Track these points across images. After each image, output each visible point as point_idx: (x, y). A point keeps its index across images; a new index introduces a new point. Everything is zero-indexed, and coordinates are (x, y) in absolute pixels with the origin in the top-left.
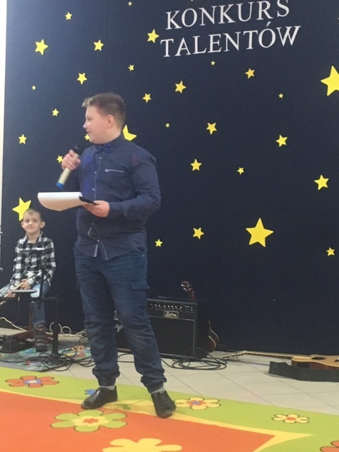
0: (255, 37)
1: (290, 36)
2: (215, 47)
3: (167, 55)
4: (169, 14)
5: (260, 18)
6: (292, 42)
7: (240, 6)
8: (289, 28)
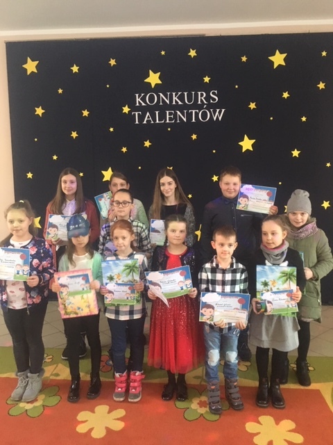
0: (197, 114)
1: (219, 115)
2: (170, 119)
3: (137, 122)
4: (137, 95)
5: (199, 103)
6: (220, 119)
7: (186, 93)
8: (218, 110)
